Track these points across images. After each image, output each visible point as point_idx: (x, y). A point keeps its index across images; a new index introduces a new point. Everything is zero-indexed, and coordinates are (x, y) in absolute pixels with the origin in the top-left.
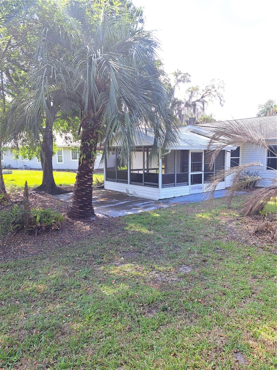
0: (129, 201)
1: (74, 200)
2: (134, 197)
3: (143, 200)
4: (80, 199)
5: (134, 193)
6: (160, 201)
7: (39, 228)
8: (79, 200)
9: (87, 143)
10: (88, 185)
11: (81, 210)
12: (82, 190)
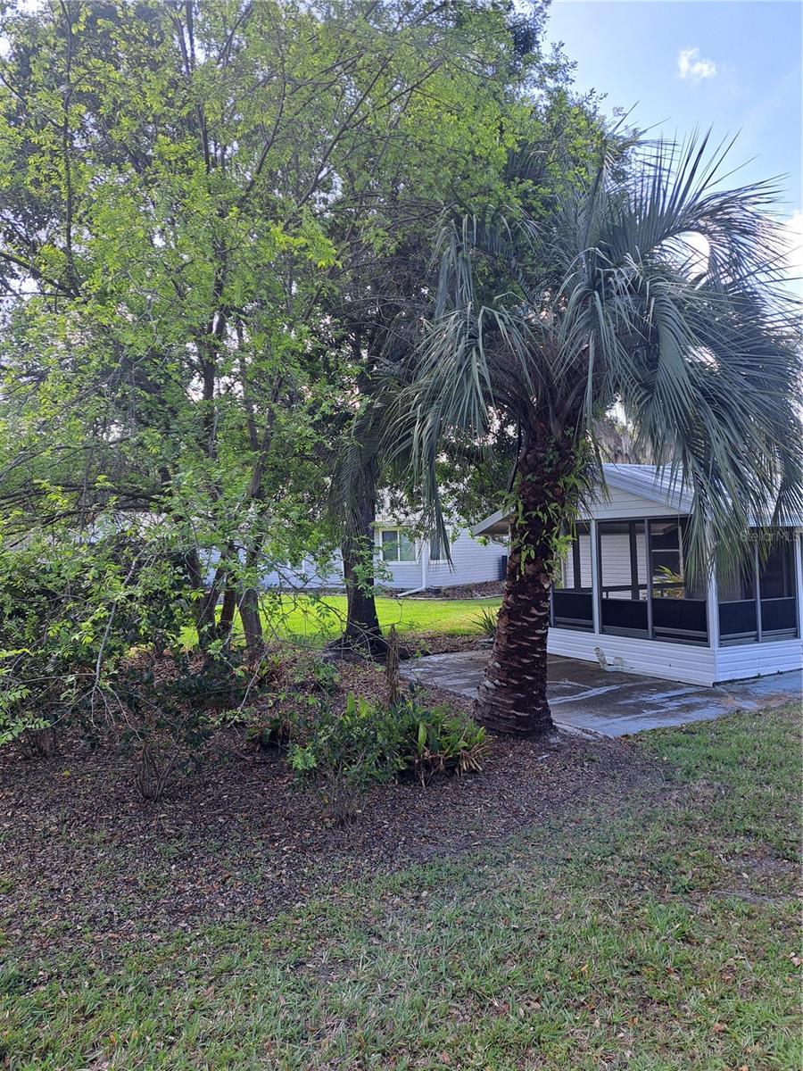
0: (614, 687)
1: (497, 682)
2: (624, 673)
3: (662, 685)
4: (516, 679)
5: (617, 661)
6: (717, 687)
7: (428, 765)
8: (513, 681)
9: (540, 514)
10: (537, 638)
11: (519, 711)
12: (522, 652)
